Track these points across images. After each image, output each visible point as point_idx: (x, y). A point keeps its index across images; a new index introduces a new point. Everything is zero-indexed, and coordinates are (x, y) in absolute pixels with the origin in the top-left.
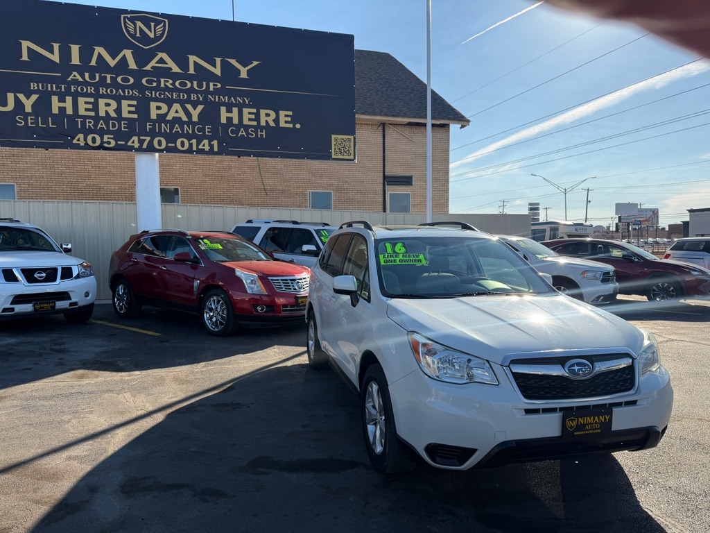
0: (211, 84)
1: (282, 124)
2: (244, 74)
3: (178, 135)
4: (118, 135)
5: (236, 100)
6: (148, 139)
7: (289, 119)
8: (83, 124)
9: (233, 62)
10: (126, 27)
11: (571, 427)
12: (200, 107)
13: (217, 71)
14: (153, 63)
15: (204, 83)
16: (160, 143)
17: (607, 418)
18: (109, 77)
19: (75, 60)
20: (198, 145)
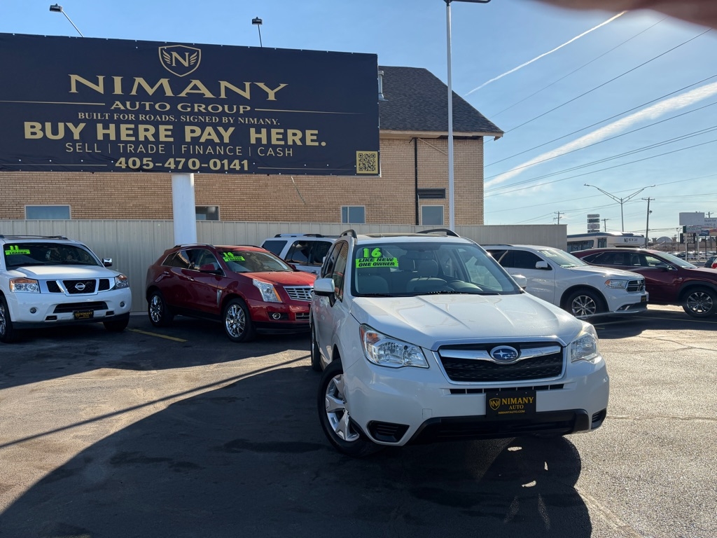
0: (241, 107)
1: (309, 143)
2: (272, 97)
3: (211, 156)
4: (156, 158)
5: (264, 121)
6: (183, 160)
7: (315, 138)
8: (125, 148)
9: (261, 85)
10: (163, 58)
11: (495, 407)
12: (231, 130)
13: (247, 95)
14: (187, 90)
15: (235, 107)
16: (194, 164)
17: (531, 400)
18: (147, 104)
19: (118, 90)
20: (229, 165)
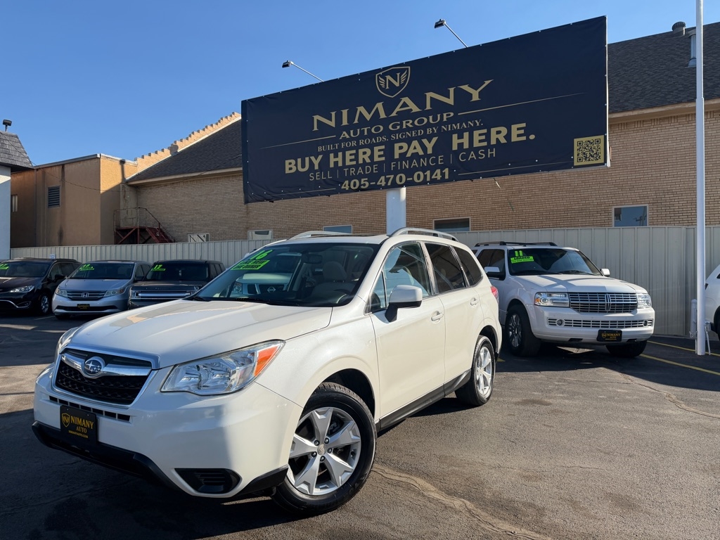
0: (445, 115)
1: (514, 139)
2: (476, 97)
3: (416, 169)
4: (373, 177)
5: (467, 124)
6: (392, 176)
7: (522, 132)
8: (349, 171)
9: (466, 88)
10: (379, 83)
12: (435, 139)
13: (451, 101)
14: (398, 109)
15: (439, 115)
16: (401, 179)
18: (366, 129)
19: (345, 122)
20: (431, 176)
